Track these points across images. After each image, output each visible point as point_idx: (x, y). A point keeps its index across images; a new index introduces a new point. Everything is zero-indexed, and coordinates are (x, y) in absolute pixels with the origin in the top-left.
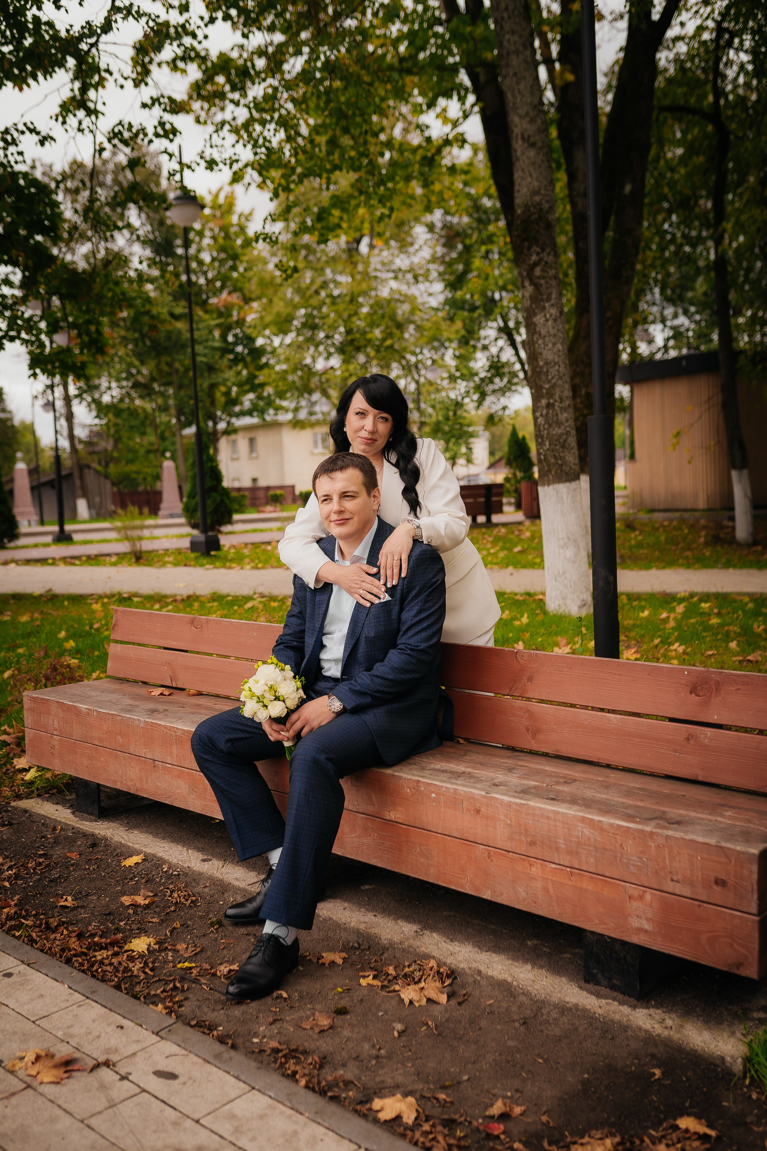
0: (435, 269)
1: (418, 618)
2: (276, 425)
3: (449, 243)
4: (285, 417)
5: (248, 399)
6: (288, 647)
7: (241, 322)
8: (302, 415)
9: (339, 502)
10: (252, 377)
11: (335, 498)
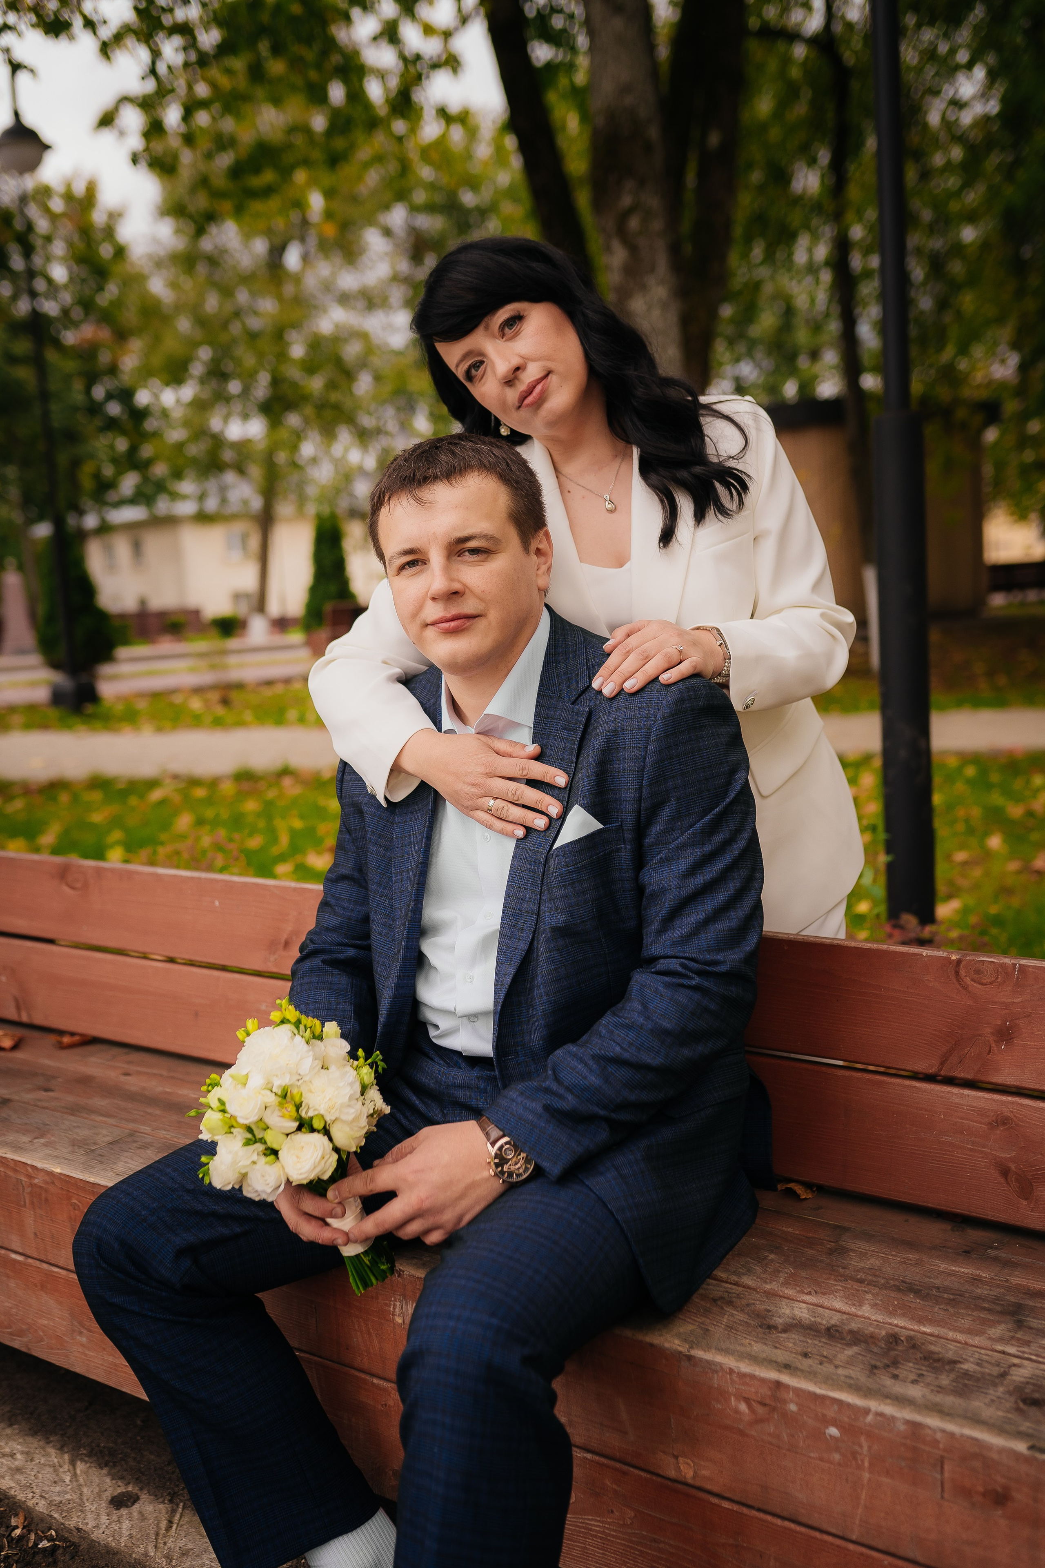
0: (397, 294)
1: (699, 880)
2: (170, 522)
3: (416, 254)
4: (186, 508)
5: (129, 483)
6: (335, 963)
7: (113, 370)
8: (212, 504)
9: (447, 569)
10: (133, 450)
11: (436, 558)
